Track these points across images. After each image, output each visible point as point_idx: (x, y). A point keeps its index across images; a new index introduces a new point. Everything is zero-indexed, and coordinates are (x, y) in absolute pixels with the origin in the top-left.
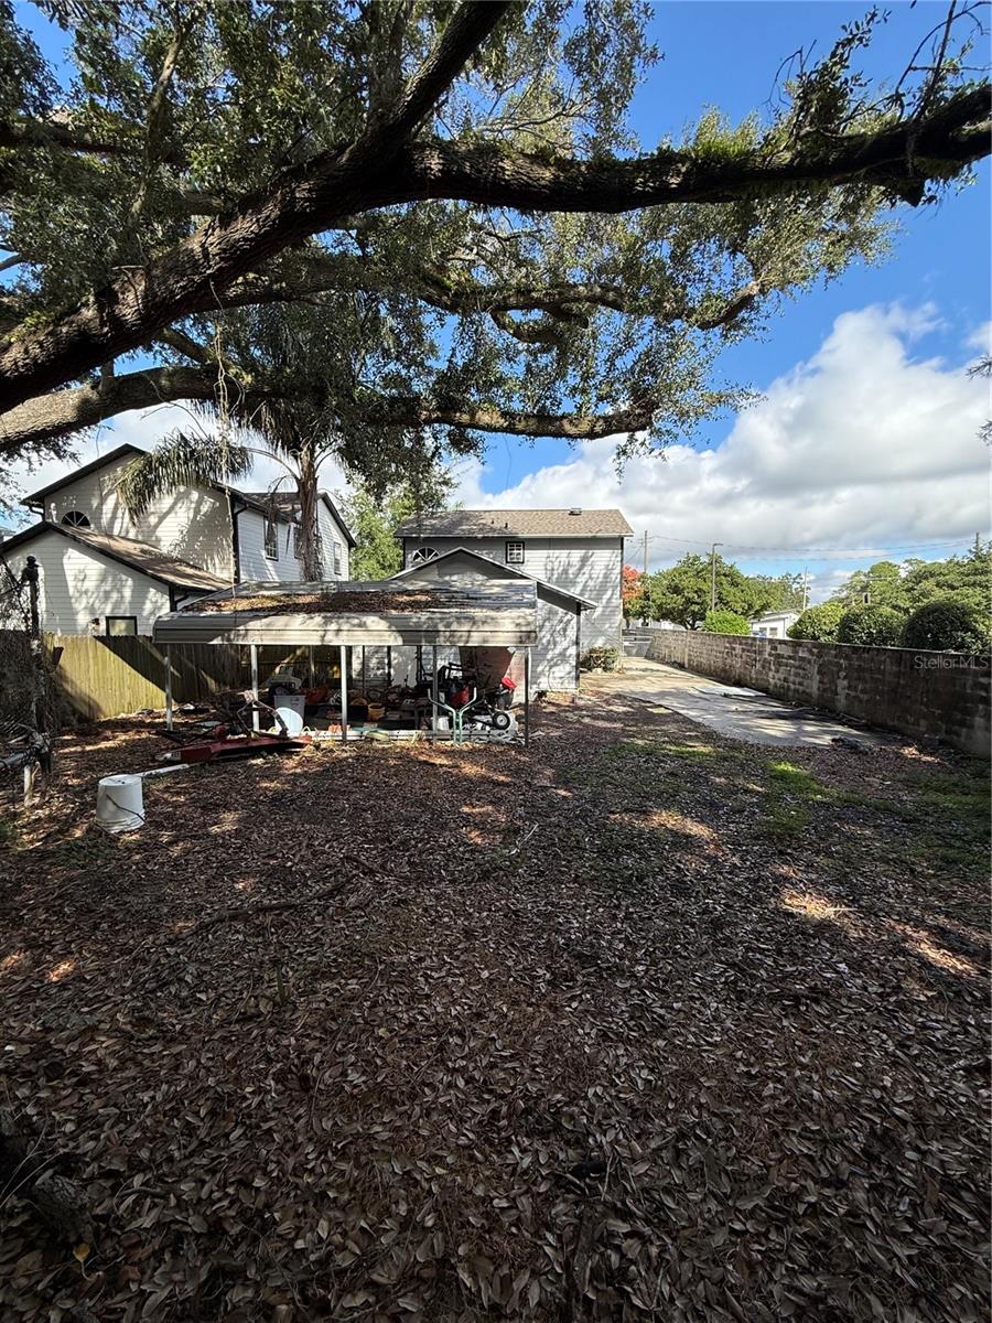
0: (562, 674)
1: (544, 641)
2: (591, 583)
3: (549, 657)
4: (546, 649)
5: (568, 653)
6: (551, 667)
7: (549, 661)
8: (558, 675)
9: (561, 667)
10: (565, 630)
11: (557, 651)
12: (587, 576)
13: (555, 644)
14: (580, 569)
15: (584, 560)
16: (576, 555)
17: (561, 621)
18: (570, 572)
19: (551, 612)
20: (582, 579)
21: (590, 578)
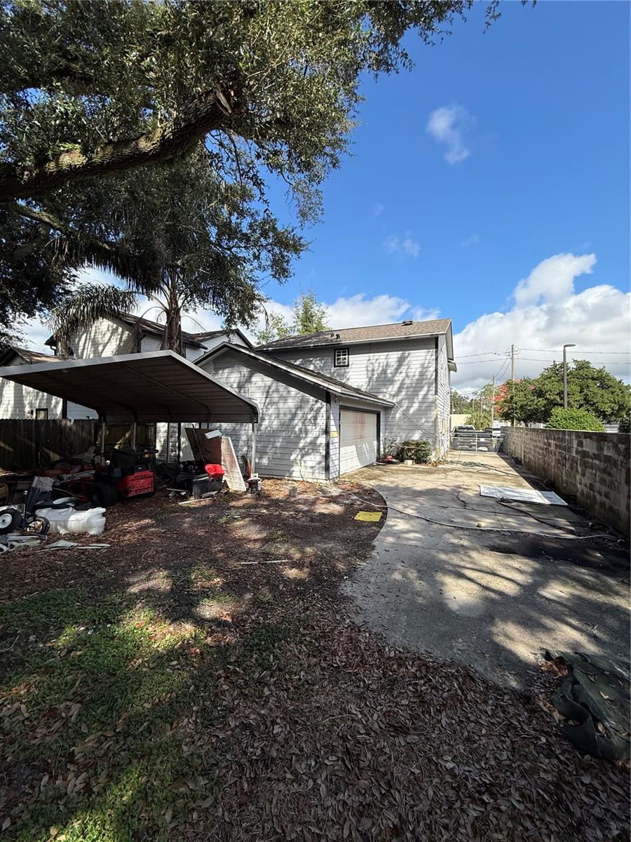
0: (313, 464)
1: (297, 429)
2: (407, 381)
3: (301, 445)
4: (298, 438)
5: (318, 442)
6: (302, 457)
7: (301, 449)
8: (309, 464)
9: (312, 457)
10: (315, 418)
11: (308, 440)
12: (404, 374)
13: (307, 432)
14: (397, 369)
15: (401, 361)
16: (394, 356)
17: (311, 409)
18: (389, 371)
19: (303, 401)
20: (399, 378)
21: (407, 376)
